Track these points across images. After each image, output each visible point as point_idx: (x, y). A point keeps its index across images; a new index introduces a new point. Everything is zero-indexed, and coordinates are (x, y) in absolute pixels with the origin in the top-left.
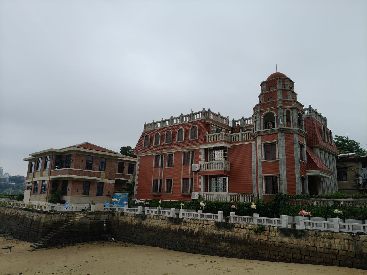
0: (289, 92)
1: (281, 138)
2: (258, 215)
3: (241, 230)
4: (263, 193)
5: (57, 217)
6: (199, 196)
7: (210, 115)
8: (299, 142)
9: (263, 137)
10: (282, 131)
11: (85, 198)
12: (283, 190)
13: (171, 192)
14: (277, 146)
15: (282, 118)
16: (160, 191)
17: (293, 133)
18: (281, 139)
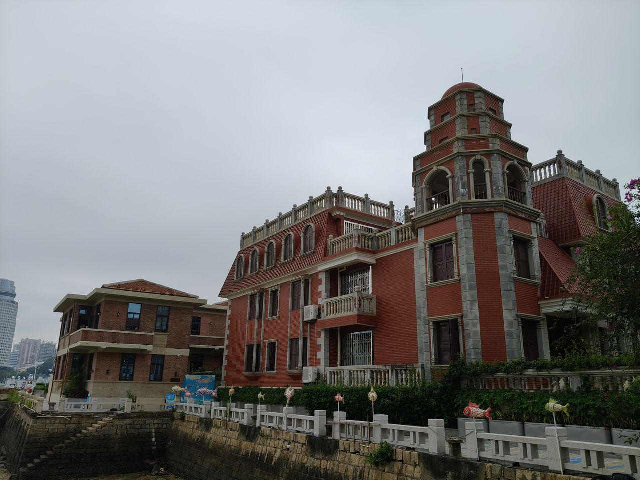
0: (484, 119)
1: (463, 226)
2: (386, 417)
3: (350, 458)
4: (431, 365)
5: (57, 425)
6: (316, 377)
7: (342, 201)
8: (510, 232)
9: (427, 228)
10: (463, 208)
11: (126, 387)
12: (472, 352)
13: (274, 370)
14: (454, 246)
15: (465, 179)
16: (257, 369)
17: (493, 213)
18: (463, 228)
